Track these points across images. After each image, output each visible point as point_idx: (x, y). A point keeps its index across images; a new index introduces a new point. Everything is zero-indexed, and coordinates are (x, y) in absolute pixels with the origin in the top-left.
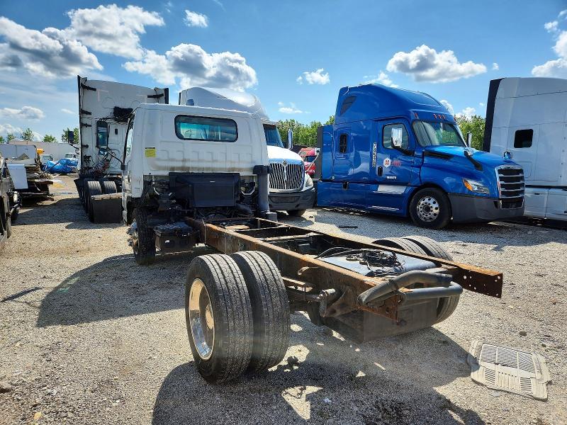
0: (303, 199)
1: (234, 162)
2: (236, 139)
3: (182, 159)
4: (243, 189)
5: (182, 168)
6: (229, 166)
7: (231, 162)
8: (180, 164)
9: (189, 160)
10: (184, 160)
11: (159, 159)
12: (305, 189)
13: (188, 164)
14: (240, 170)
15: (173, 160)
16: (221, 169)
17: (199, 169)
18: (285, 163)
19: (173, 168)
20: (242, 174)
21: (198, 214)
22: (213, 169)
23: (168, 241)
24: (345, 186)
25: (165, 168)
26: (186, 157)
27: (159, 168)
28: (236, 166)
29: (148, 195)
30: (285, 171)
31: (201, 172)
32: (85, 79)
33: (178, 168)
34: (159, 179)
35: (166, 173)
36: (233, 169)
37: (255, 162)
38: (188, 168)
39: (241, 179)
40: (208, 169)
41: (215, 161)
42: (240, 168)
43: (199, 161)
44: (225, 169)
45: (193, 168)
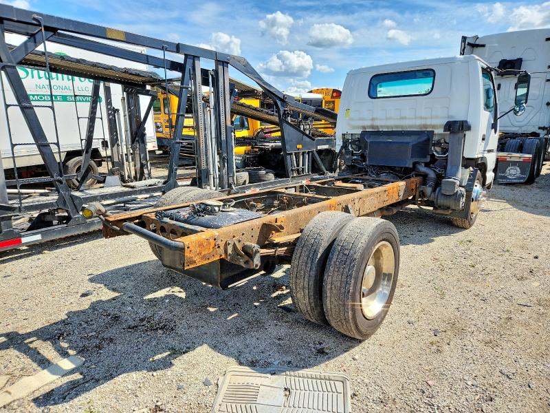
1: (426, 118)
2: (432, 91)
3: (371, 117)
4: (437, 149)
5: (372, 127)
6: (418, 122)
7: (421, 118)
8: (369, 123)
9: (377, 119)
10: (373, 119)
11: (352, 119)
13: (377, 123)
14: (434, 126)
15: (363, 119)
16: (410, 126)
17: (388, 127)
19: (364, 127)
20: (436, 131)
22: (402, 127)
25: (358, 127)
26: (375, 116)
27: (354, 127)
28: (428, 122)
31: (390, 130)
33: (369, 127)
34: (355, 137)
35: (359, 132)
36: (425, 126)
37: (452, 117)
38: (377, 127)
39: (436, 138)
40: (397, 126)
41: (404, 118)
42: (433, 124)
43: (387, 119)
44: (415, 126)
45: (382, 127)
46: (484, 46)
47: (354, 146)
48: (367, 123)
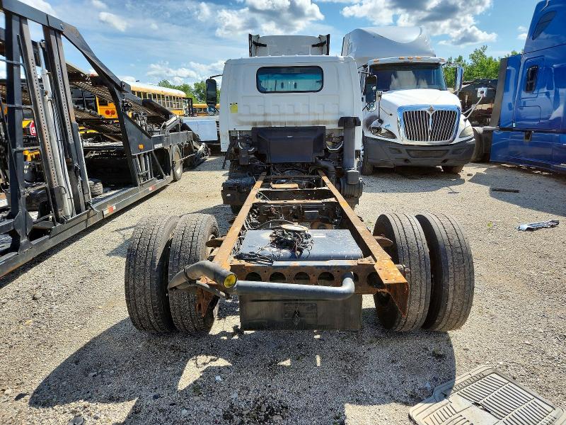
0: (453, 153)
1: (319, 115)
2: (322, 88)
3: (263, 113)
4: (329, 143)
5: (264, 123)
6: (312, 118)
7: (315, 114)
8: (261, 119)
9: (270, 115)
10: (265, 115)
11: (241, 115)
12: (457, 140)
13: (270, 119)
14: (326, 122)
15: (254, 115)
16: (304, 122)
17: (281, 123)
18: (431, 110)
19: (255, 123)
20: (328, 127)
21: (274, 169)
22: (295, 123)
23: (229, 195)
24: (527, 137)
25: (247, 124)
26: (267, 111)
27: (242, 123)
28: (321, 118)
29: (233, 149)
30: (431, 119)
32: (258, 37)
33: (260, 123)
34: (244, 134)
35: (249, 128)
36: (318, 122)
37: (342, 113)
38: (270, 123)
39: (327, 133)
40: (290, 122)
41: (297, 114)
42: (325, 119)
43: (280, 115)
44: (308, 122)
45: (275, 123)
46: (265, 46)
47: (243, 144)
48: (260, 119)
